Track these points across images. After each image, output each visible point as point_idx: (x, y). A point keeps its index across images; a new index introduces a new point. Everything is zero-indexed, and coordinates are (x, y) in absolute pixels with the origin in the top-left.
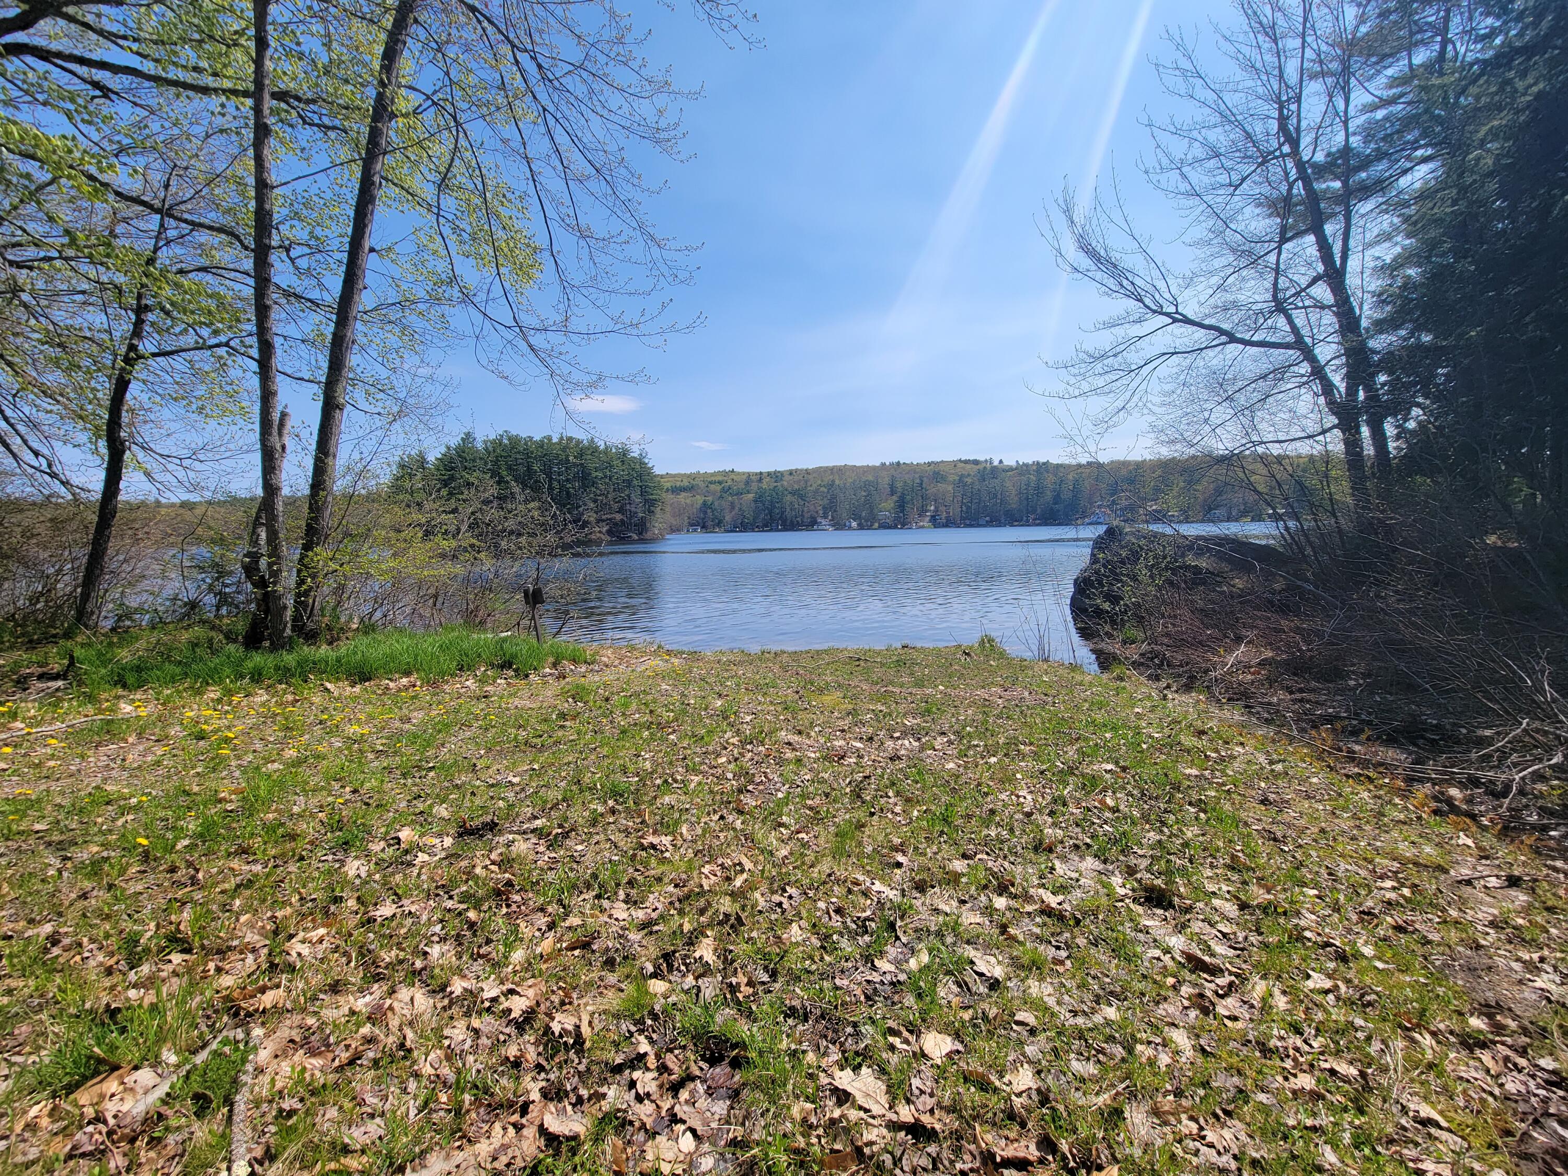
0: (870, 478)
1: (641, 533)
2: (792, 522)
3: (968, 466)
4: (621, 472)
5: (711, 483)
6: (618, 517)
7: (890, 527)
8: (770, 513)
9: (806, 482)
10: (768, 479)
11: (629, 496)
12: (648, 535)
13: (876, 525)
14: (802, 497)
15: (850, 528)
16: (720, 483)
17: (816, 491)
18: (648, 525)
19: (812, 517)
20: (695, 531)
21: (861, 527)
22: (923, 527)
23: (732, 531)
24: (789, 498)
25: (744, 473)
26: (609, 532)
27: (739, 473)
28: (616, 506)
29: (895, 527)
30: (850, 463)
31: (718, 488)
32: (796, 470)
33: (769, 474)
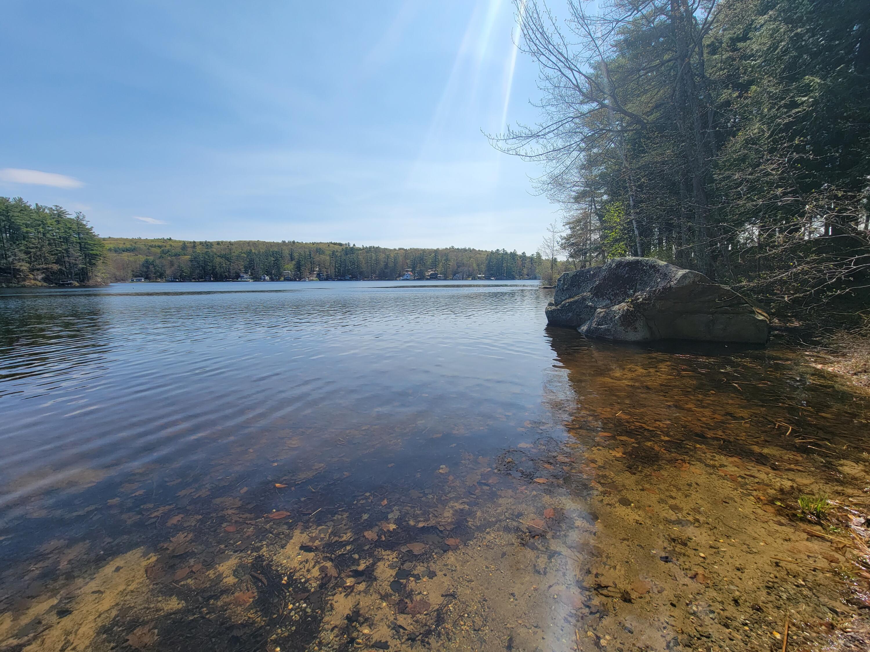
0: (276, 249)
1: (83, 281)
2: (221, 275)
3: (336, 247)
4: (56, 232)
5: (151, 246)
6: (56, 267)
7: (291, 280)
8: (204, 268)
9: (230, 250)
10: (200, 246)
11: (67, 250)
12: (91, 282)
13: (282, 279)
14: (228, 259)
15: (265, 280)
16: (160, 247)
17: (239, 256)
18: (90, 274)
19: (236, 273)
20: (140, 281)
21: (272, 280)
22: (313, 280)
23: (172, 281)
24: (218, 260)
25: (180, 242)
26: (45, 280)
27: (175, 241)
28: (52, 258)
29: (295, 280)
30: (262, 240)
31: (158, 251)
32: (222, 242)
33: (201, 243)
